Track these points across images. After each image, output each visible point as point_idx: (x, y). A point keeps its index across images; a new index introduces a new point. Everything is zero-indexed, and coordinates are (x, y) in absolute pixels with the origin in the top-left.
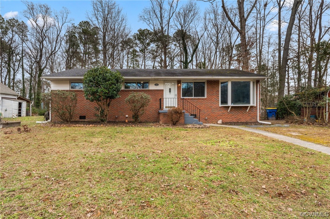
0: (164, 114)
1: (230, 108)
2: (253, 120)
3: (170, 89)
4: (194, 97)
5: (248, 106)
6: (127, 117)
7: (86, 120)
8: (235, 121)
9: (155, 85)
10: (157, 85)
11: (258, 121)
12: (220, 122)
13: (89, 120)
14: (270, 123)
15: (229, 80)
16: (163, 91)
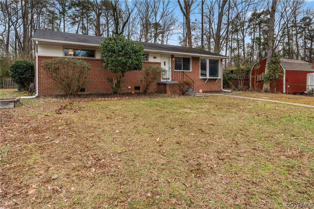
0: (170, 85)
1: (207, 80)
2: (219, 89)
3: (165, 62)
4: (183, 70)
5: (217, 79)
6: (129, 89)
7: (85, 93)
8: (209, 90)
9: (154, 58)
10: (155, 58)
11: (222, 90)
12: (201, 91)
13: (89, 92)
14: (230, 91)
15: (207, 58)
16: (160, 64)
